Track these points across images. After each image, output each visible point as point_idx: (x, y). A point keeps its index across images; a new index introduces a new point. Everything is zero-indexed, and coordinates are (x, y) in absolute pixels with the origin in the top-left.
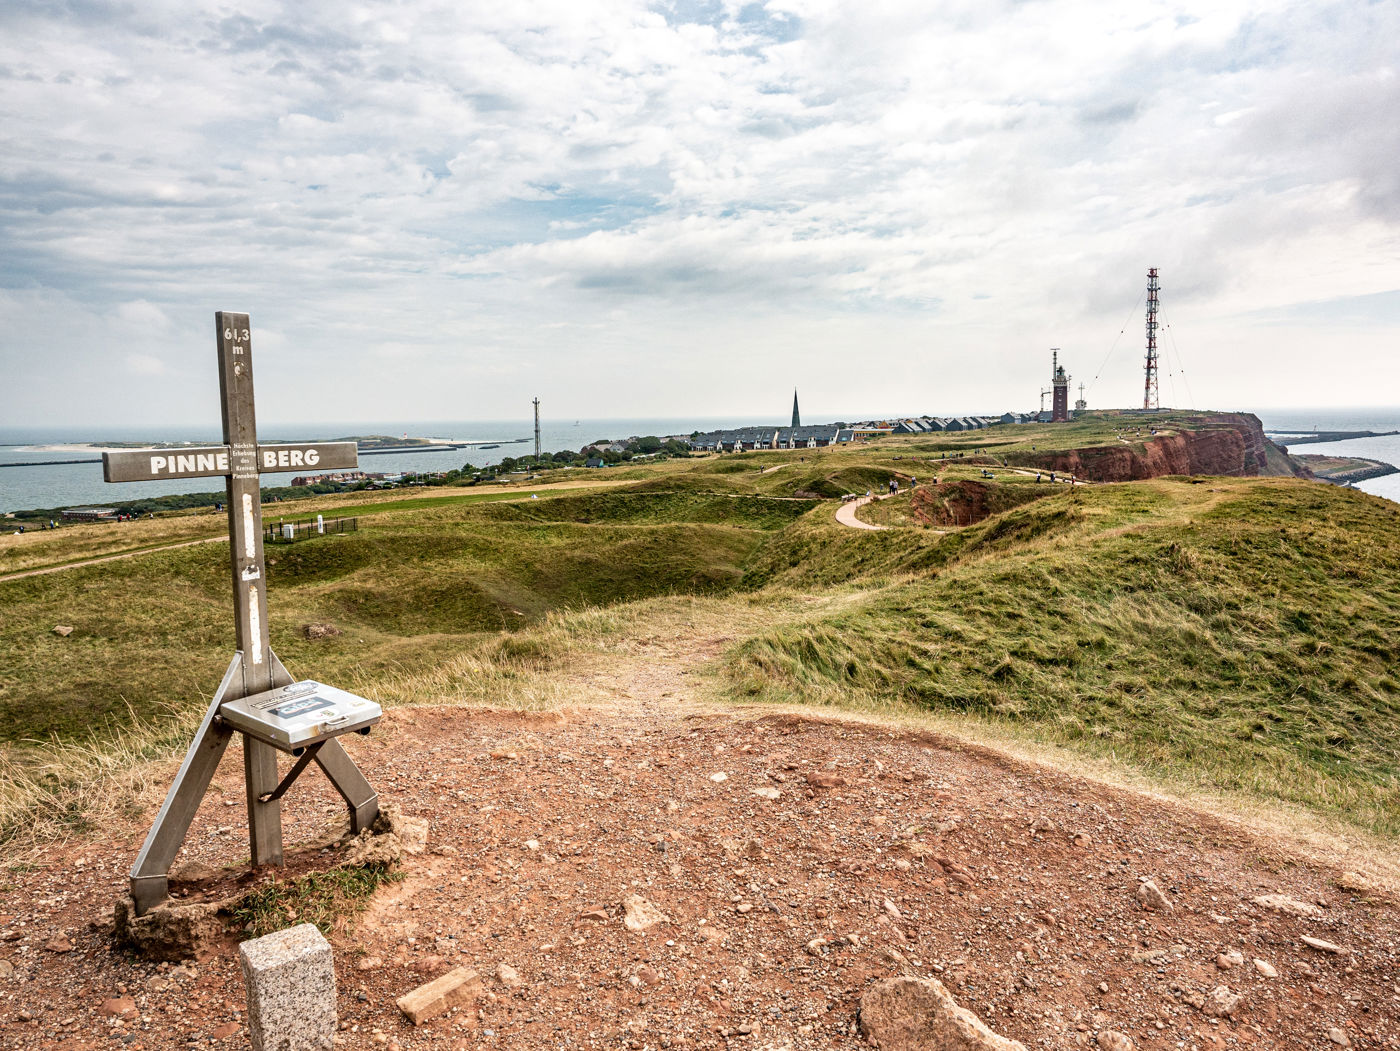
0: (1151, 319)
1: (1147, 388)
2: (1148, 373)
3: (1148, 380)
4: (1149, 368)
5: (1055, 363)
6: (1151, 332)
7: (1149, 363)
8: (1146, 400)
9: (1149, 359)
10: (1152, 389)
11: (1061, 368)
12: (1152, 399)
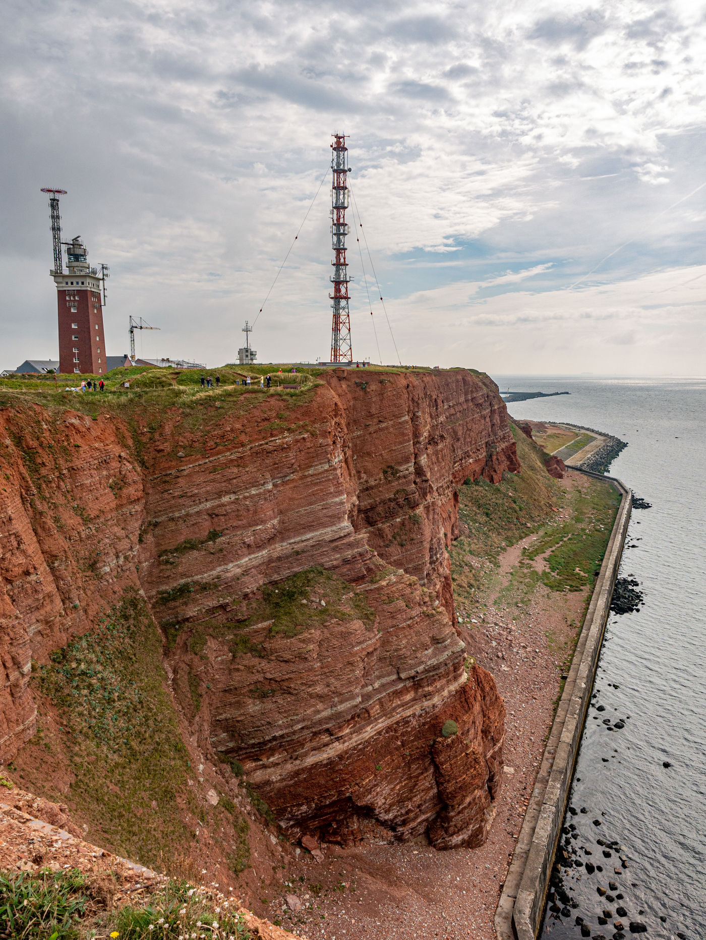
0: (338, 219)
1: (336, 330)
2: (337, 307)
3: (336, 316)
4: (337, 298)
5: (56, 229)
6: (339, 241)
7: (338, 290)
8: (335, 350)
9: (338, 283)
10: (344, 331)
11: (76, 243)
12: (344, 348)
